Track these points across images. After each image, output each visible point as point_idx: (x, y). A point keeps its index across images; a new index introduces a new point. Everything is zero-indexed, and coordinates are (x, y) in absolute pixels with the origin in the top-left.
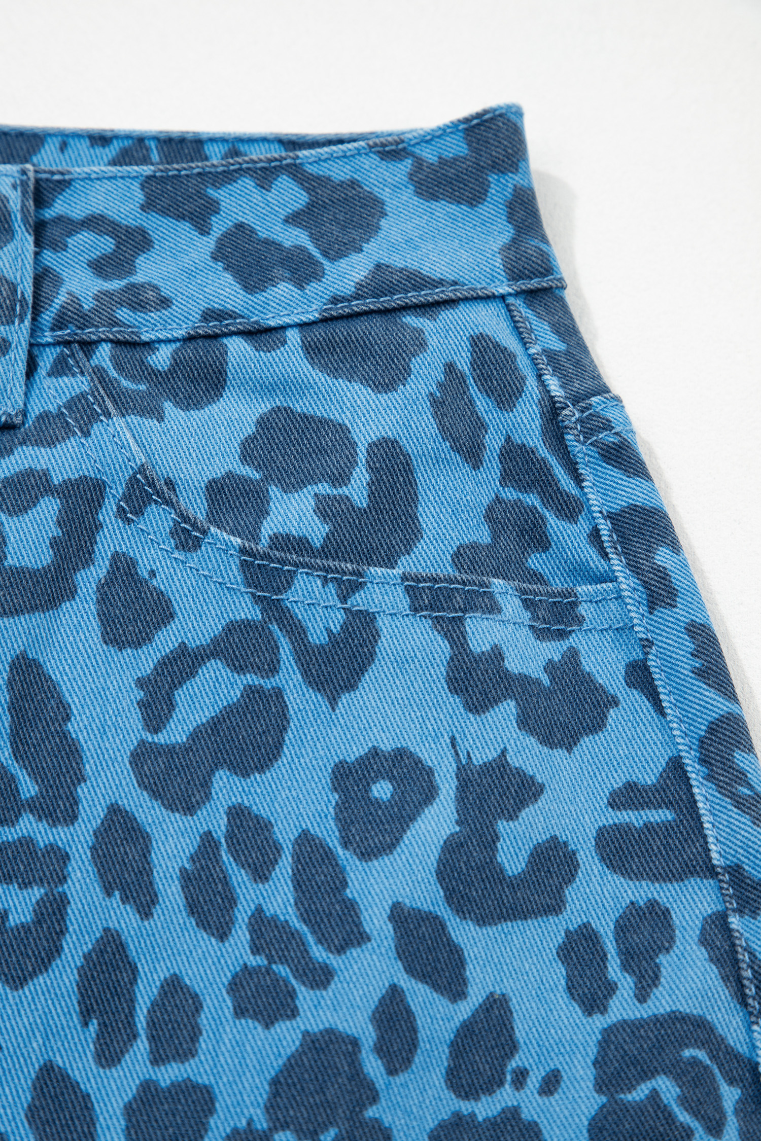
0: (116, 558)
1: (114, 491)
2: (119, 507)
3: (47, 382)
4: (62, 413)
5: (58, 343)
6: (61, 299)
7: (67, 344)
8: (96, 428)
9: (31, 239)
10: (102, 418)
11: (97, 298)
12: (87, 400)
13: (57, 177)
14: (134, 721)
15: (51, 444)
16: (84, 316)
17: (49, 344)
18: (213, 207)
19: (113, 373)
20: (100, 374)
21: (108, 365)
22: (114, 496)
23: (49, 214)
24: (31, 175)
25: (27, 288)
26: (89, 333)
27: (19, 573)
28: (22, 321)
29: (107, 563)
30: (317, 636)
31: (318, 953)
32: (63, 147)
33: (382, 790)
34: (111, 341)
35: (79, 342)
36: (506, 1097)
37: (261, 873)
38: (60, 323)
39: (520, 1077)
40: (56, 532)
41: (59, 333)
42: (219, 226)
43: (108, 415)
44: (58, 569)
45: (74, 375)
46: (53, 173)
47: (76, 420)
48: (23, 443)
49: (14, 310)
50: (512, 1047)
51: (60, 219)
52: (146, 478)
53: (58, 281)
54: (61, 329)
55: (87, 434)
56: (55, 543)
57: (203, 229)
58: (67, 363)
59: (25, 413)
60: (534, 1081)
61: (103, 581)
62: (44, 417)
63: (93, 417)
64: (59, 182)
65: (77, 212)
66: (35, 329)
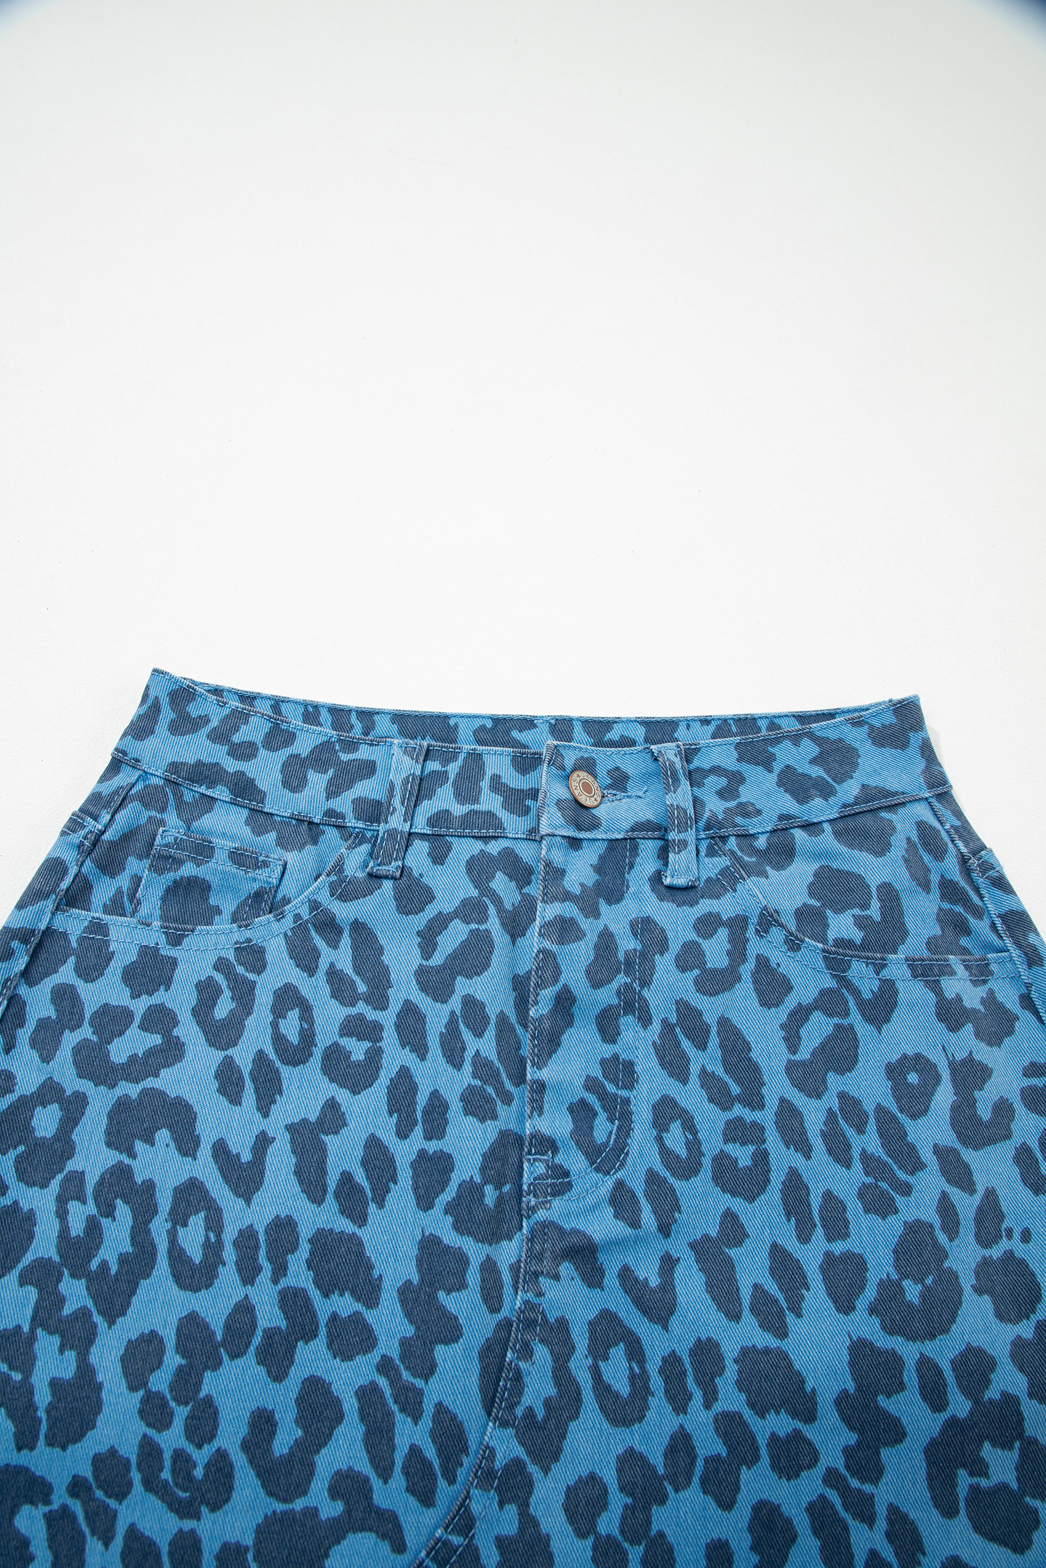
0: (758, 957)
1: (752, 921)
2: (756, 929)
3: (707, 860)
4: (719, 878)
5: (708, 838)
6: (707, 814)
7: (713, 838)
8: (739, 887)
9: (688, 783)
10: (740, 880)
11: (724, 812)
12: (730, 870)
13: (692, 747)
14: (783, 1048)
15: (718, 897)
16: (720, 823)
17: (703, 839)
18: (772, 757)
19: (739, 853)
20: (733, 853)
21: (736, 849)
22: (753, 923)
23: (692, 766)
24: (682, 747)
25: (691, 811)
26: (723, 832)
27: (715, 970)
28: (691, 829)
29: (754, 960)
30: (867, 995)
31: (901, 1175)
32: (688, 726)
33: (913, 1078)
34: (735, 835)
35: (719, 837)
36: (1004, 1245)
37: (861, 1130)
38: (707, 828)
39: (1010, 1233)
40: (728, 947)
41: (707, 832)
42: (777, 767)
43: (744, 879)
44: (732, 966)
45: (720, 856)
46: (691, 745)
47: (727, 882)
48: (702, 897)
49: (687, 824)
50: (1001, 1217)
51: (698, 768)
52: (768, 912)
53: (703, 804)
54: (708, 830)
55: (735, 891)
56: (729, 953)
57: (770, 771)
58: (714, 848)
59: (698, 879)
60: (1017, 1235)
61: (754, 971)
62: (709, 880)
63: (736, 881)
64: (694, 749)
65: (706, 765)
66: (697, 830)
